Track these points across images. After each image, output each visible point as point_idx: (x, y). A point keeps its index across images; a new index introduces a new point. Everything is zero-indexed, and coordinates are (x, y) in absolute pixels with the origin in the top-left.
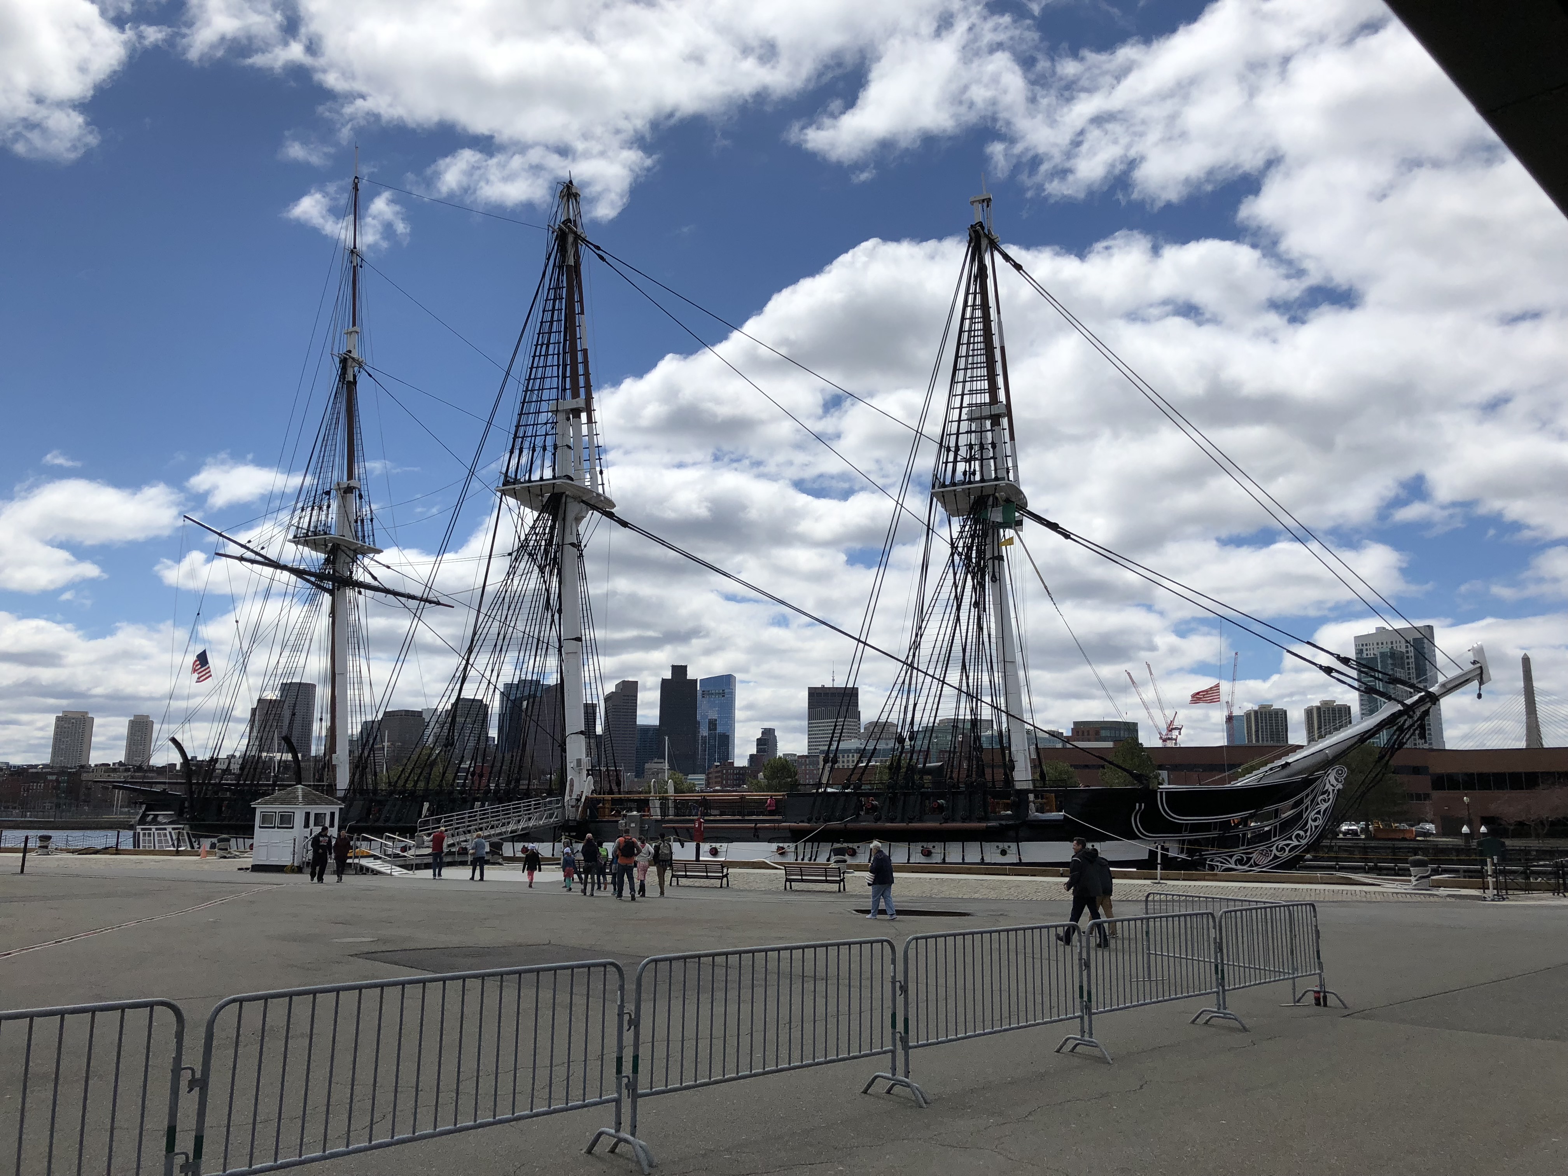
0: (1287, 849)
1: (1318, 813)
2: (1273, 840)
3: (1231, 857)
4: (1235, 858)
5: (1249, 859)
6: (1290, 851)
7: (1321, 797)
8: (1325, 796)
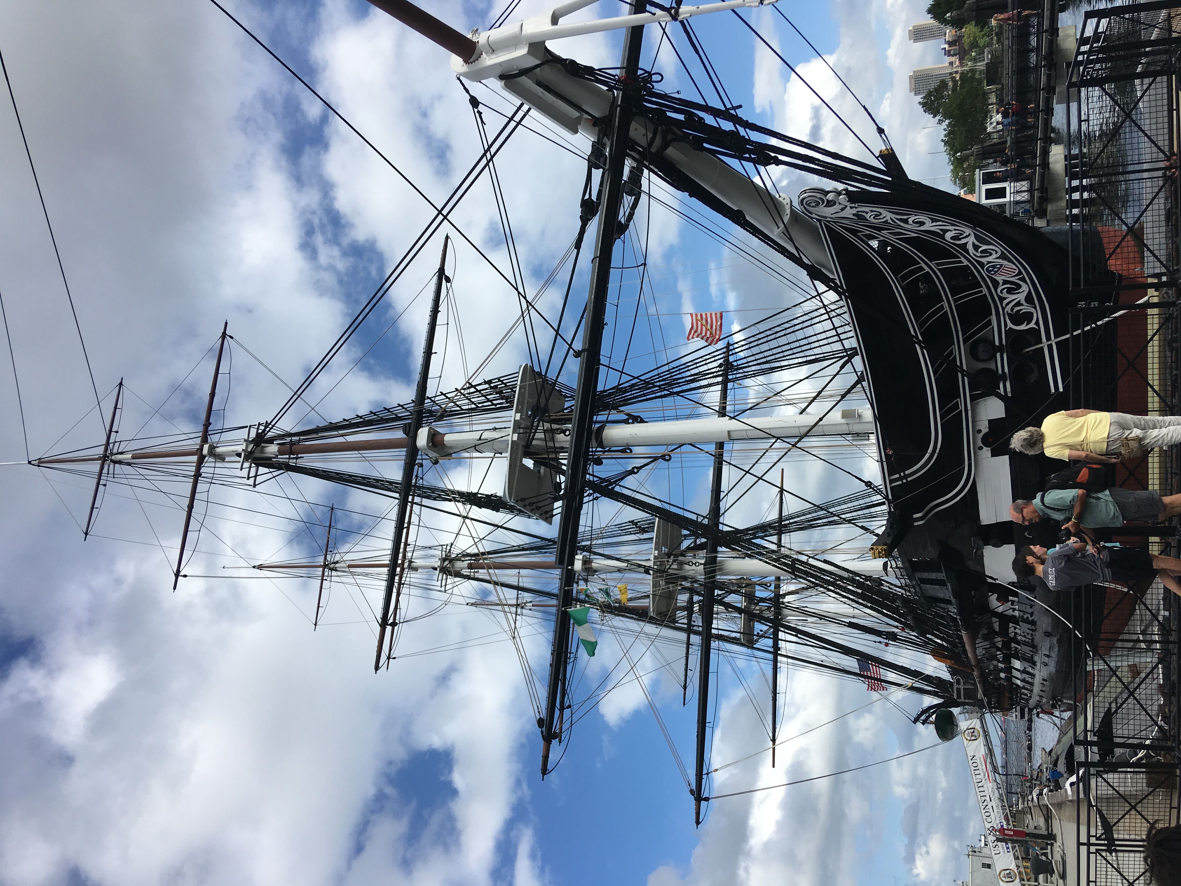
0: (984, 247)
1: (906, 221)
2: (966, 263)
3: (1002, 299)
4: (1005, 294)
5: (1005, 282)
6: (989, 243)
7: (872, 219)
8: (867, 216)
